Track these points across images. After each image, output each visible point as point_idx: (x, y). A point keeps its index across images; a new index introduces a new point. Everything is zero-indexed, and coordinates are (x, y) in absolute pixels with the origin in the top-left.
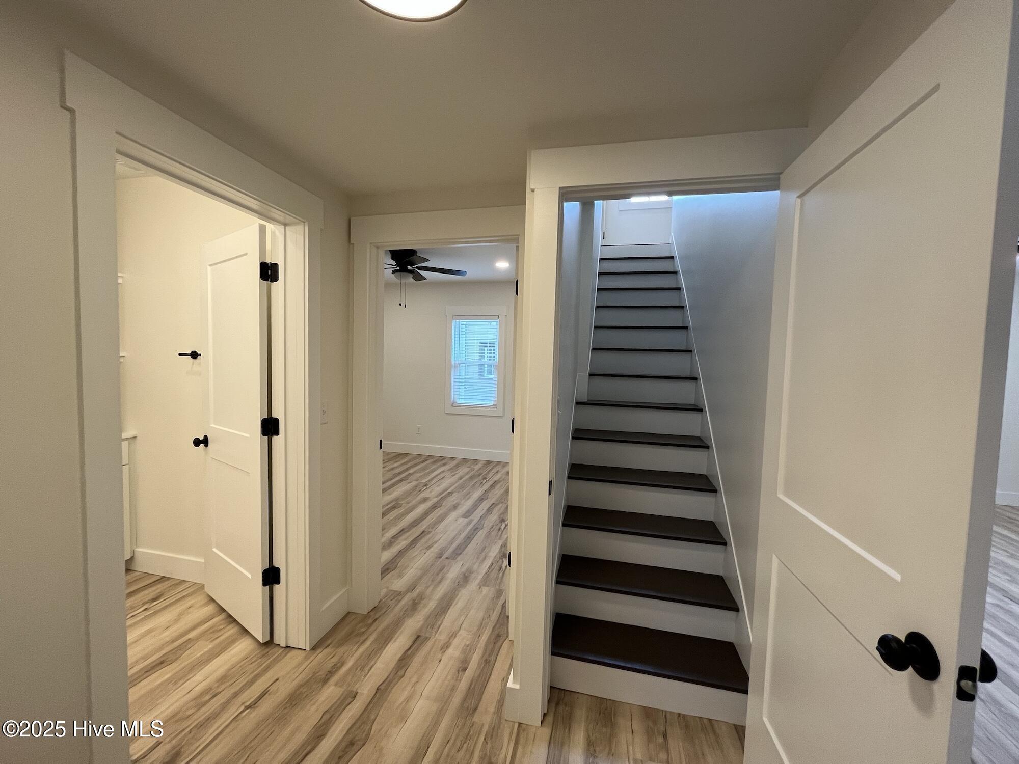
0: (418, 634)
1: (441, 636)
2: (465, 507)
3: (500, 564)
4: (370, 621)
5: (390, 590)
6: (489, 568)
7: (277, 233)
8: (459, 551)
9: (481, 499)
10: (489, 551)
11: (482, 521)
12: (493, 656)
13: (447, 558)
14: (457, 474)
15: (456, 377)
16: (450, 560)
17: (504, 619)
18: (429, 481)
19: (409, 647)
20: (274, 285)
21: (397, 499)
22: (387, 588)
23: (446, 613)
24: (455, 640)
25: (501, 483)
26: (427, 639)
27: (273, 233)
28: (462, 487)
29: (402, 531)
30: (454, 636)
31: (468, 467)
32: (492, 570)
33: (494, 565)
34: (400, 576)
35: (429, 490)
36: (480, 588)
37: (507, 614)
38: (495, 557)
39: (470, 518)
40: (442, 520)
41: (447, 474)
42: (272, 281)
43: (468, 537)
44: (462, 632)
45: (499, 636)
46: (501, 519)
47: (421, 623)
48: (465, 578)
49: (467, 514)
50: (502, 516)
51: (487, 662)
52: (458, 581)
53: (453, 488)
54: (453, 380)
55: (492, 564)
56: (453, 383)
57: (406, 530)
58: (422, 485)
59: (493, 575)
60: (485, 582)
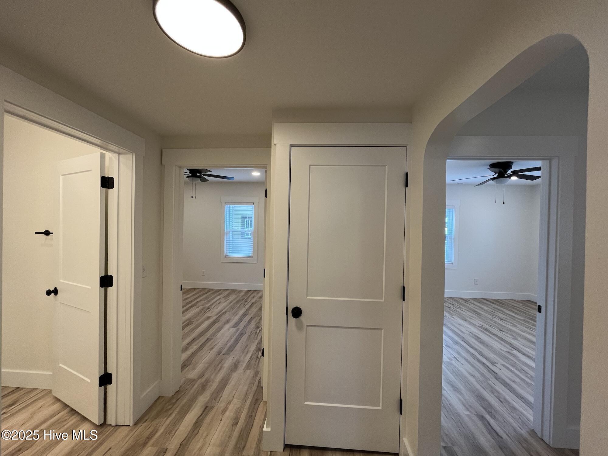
0: (206, 405)
1: (221, 405)
2: (234, 320)
3: (257, 355)
4: (174, 401)
5: (187, 379)
6: (250, 358)
7: (113, 158)
8: (231, 349)
9: (244, 315)
10: (250, 348)
11: (245, 329)
12: (254, 413)
13: (223, 354)
14: (229, 299)
15: (227, 240)
16: (226, 355)
17: (260, 388)
18: (210, 305)
19: (201, 414)
20: (110, 191)
21: (189, 319)
22: (186, 377)
23: (224, 389)
24: (231, 405)
25: (256, 304)
26: (213, 407)
27: (110, 159)
28: (232, 308)
29: (194, 340)
30: (229, 404)
31: (236, 295)
32: (252, 359)
33: (253, 356)
34: (194, 369)
35: (211, 311)
36: (245, 371)
37: (262, 386)
38: (254, 351)
39: (238, 327)
40: (220, 330)
41: (222, 300)
42: (109, 188)
43: (237, 340)
44: (235, 400)
45: (257, 400)
46: (257, 327)
47: (208, 398)
48: (235, 366)
49: (236, 325)
50: (257, 325)
51: (251, 417)
52: (231, 368)
53: (225, 309)
54: (225, 242)
55: (252, 355)
56: (225, 243)
57: (196, 339)
58: (206, 308)
59: (253, 362)
60: (248, 367)
